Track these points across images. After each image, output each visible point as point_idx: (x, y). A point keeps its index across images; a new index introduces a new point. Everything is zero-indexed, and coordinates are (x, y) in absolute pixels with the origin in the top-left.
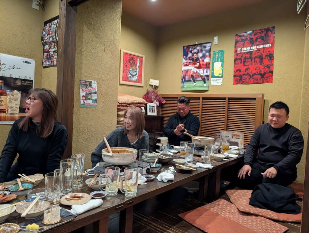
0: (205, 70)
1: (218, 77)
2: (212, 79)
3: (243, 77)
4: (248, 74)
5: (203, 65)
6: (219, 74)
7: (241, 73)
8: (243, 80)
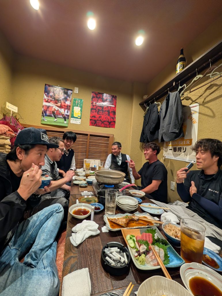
0: (66, 111)
1: (77, 118)
2: (71, 118)
3: (97, 121)
4: (100, 120)
5: (64, 106)
6: (78, 116)
7: (96, 119)
8: (97, 124)
